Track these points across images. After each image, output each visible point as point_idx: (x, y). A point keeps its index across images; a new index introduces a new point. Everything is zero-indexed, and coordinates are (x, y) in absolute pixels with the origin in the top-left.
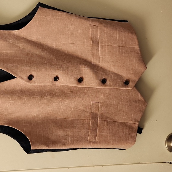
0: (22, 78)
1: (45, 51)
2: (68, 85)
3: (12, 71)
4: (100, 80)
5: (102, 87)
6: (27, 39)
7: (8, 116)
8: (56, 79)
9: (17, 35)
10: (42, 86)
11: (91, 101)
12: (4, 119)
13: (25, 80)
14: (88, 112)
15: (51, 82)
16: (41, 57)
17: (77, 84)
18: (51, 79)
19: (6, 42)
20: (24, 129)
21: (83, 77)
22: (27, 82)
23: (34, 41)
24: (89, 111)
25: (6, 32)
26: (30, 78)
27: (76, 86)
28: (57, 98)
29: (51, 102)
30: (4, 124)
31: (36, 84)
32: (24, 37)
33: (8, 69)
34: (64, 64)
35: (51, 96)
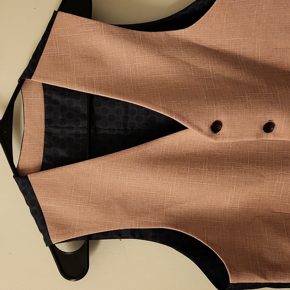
0: (200, 130)
1: (241, 69)
3: (179, 116)
6: (203, 47)
7: (173, 209)
8: (269, 127)
9: (182, 40)
10: (237, 145)
12: (166, 216)
13: (205, 134)
15: (258, 136)
16: (235, 83)
18: (258, 128)
19: (163, 55)
20: (207, 237)
22: (209, 136)
23: (216, 49)
25: (162, 34)
26: (216, 127)
28: (272, 169)
29: (259, 178)
30: (166, 225)
31: (226, 141)
32: (197, 43)
33: (171, 112)
34: (284, 94)
35: (257, 164)
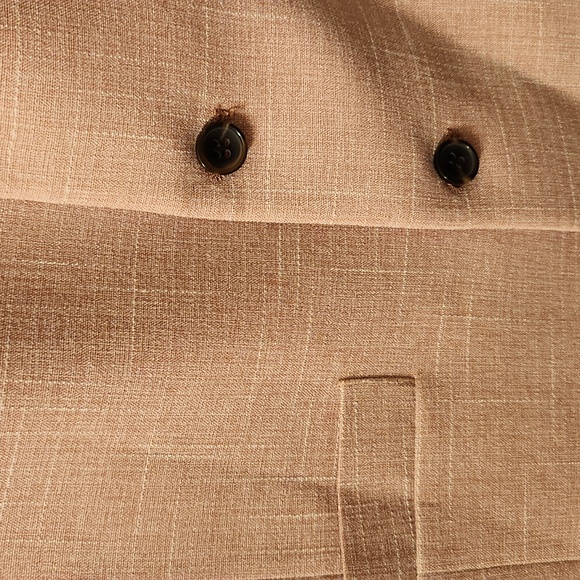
2: (83, 199)
4: (423, 144)
5: (438, 223)
11: (338, 368)
14: (307, 486)
17: (190, 192)
21: (250, 111)
24: (322, 480)
27: (171, 207)
